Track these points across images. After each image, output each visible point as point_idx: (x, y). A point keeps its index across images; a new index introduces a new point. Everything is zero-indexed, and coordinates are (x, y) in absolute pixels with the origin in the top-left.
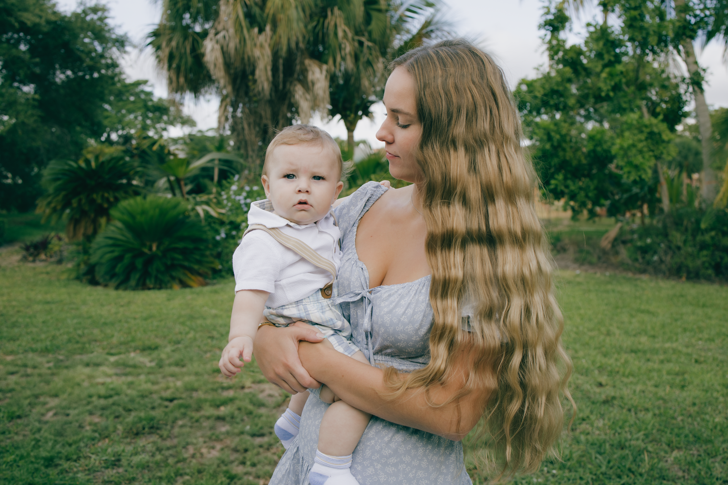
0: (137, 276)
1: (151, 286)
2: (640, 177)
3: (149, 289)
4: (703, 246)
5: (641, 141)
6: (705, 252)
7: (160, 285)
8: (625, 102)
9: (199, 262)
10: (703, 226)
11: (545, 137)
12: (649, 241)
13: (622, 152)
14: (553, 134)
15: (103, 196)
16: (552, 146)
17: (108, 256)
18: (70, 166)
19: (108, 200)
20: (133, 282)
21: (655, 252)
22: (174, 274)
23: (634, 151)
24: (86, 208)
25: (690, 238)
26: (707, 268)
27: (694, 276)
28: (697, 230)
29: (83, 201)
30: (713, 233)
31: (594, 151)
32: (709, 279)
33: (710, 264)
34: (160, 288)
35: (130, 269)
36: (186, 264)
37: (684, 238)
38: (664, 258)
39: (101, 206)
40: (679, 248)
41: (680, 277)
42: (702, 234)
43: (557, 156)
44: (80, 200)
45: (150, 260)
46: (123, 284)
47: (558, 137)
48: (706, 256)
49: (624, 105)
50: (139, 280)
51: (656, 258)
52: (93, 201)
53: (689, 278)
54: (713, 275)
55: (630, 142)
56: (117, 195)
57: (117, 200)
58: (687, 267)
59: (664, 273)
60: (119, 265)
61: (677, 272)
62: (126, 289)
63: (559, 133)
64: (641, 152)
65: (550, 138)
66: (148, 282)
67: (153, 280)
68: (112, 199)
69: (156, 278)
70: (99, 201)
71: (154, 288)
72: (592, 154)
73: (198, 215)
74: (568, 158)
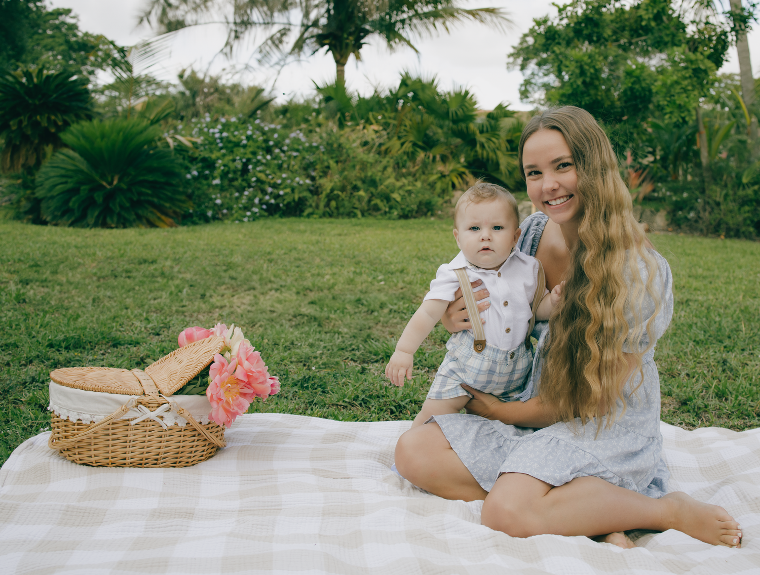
0: (96, 213)
1: (113, 225)
2: (683, 119)
3: (112, 228)
4: (744, 202)
5: (685, 78)
6: (747, 208)
7: (124, 223)
8: (667, 35)
9: (171, 200)
10: (745, 180)
11: (578, 71)
12: (685, 195)
13: (664, 90)
14: (586, 67)
15: (49, 119)
16: (584, 82)
17: (60, 188)
18: (7, 80)
19: (55, 123)
20: (91, 220)
21: (692, 209)
22: (140, 212)
23: (678, 89)
24: (29, 132)
25: (731, 192)
26: (749, 225)
27: (735, 233)
28: (739, 184)
29: (25, 123)
30: (756, 187)
31: (631, 89)
32: (749, 237)
33: (752, 221)
34: (125, 227)
35: (89, 203)
36: (156, 200)
37: (724, 192)
38: (701, 215)
39: (46, 130)
40: (718, 204)
41: (719, 236)
42: (744, 188)
43: (589, 95)
44: (20, 122)
45: (110, 196)
46: (79, 221)
47: (592, 71)
48: (748, 212)
49: (666, 39)
50: (98, 217)
51: (692, 215)
52: (38, 124)
53: (728, 236)
54: (754, 234)
55: (675, 78)
56: (66, 118)
57: (66, 124)
58: (727, 224)
59: (701, 230)
60: (74, 199)
61: (716, 229)
62: (83, 227)
63: (594, 67)
64: (685, 90)
65: (583, 73)
66: (109, 220)
67: (115, 219)
68: (60, 123)
69: (119, 215)
70: (45, 124)
71: (117, 227)
72: (629, 93)
73: (168, 145)
74: (599, 98)
